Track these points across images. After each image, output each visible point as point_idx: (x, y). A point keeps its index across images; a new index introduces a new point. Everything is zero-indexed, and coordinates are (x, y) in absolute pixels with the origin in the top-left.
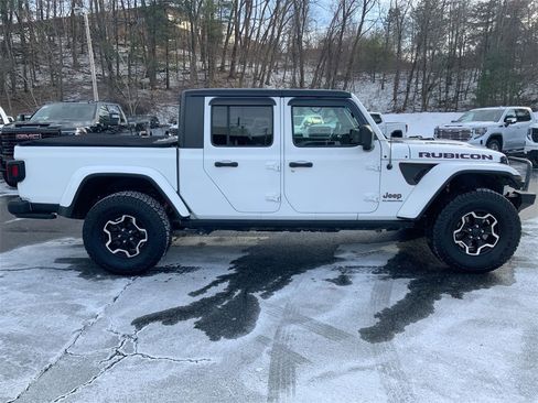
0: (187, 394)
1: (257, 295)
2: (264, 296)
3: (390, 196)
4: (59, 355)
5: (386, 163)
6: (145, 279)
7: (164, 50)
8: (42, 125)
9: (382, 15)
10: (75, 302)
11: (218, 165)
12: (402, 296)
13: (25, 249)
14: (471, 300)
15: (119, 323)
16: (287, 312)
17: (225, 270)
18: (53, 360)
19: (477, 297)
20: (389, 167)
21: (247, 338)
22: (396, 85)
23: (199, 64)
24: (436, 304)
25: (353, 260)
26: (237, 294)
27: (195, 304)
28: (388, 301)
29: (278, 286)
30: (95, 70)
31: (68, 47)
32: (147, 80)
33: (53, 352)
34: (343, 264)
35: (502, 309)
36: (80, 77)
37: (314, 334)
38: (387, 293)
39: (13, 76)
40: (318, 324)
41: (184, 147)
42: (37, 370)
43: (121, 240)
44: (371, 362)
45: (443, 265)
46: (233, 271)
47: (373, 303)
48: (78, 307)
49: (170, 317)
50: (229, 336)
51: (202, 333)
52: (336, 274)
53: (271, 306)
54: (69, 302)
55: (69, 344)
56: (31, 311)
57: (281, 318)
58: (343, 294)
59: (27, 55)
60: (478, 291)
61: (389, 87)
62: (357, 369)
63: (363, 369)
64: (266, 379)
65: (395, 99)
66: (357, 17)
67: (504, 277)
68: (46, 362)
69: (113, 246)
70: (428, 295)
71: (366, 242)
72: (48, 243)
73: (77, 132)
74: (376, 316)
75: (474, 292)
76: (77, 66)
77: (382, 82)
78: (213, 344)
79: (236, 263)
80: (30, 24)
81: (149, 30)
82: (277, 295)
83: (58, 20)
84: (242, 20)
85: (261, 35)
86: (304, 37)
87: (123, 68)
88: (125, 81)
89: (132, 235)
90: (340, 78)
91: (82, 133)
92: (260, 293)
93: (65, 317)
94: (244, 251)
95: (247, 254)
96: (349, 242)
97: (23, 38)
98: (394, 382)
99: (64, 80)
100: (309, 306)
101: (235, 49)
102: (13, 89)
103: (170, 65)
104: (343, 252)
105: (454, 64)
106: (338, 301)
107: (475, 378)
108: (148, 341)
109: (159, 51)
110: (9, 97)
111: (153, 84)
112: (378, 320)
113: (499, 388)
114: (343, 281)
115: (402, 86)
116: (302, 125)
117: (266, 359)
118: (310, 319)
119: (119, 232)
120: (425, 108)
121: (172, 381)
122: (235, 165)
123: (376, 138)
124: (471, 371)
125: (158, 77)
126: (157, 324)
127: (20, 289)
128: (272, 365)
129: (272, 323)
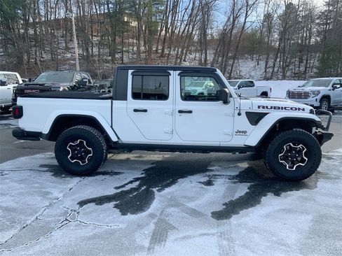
0: (102, 244)
1: (155, 190)
2: (159, 191)
3: (240, 132)
4: (33, 219)
5: (237, 112)
6: (90, 178)
7: (121, 40)
8: (40, 85)
9: (259, 18)
10: (48, 190)
11: (135, 111)
12: (243, 193)
13: (23, 159)
14: (286, 197)
15: (71, 203)
16: (171, 200)
17: (139, 174)
18: (29, 222)
19: (290, 195)
20: (239, 114)
21: (143, 214)
22: (267, 63)
23: (142, 48)
24: (263, 199)
25: (218, 171)
26: (143, 188)
27: (117, 194)
28: (233, 196)
29: (169, 185)
30: (78, 51)
31: (63, 37)
32: (110, 58)
33: (29, 218)
34: (211, 173)
35: (304, 203)
36: (69, 55)
37: (184, 214)
38: (234, 191)
39: (29, 54)
40: (188, 208)
41: (116, 100)
42: (19, 227)
43: (77, 154)
44: (214, 231)
45: (272, 175)
46: (143, 176)
47: (224, 197)
48: (48, 193)
49: (100, 201)
50: (133, 213)
51: (117, 211)
52: (206, 179)
53: (162, 196)
54: (43, 190)
55: (39, 214)
56: (21, 194)
57: (166, 203)
58: (207, 191)
59: (37, 41)
60: (292, 193)
61: (262, 64)
62: (205, 234)
63: (208, 235)
64: (150, 238)
65: (265, 71)
66: (242, 19)
67: (311, 184)
68: (24, 223)
69: (72, 158)
70: (259, 193)
71: (229, 161)
72: (37, 156)
73: (61, 89)
74: (224, 205)
75: (289, 192)
76: (67, 49)
77: (258, 60)
78: (123, 217)
79: (146, 170)
80: (40, 23)
81: (112, 27)
82: (167, 190)
83: (57, 20)
84: (170, 21)
85: (182, 30)
86: (209, 31)
87: (95, 50)
88: (96, 59)
89: (84, 152)
90: (231, 58)
91: (64, 90)
92: (157, 188)
93: (39, 198)
94: (153, 164)
95: (154, 165)
96: (218, 160)
97: (35, 31)
98: (225, 242)
99: (59, 57)
100: (185, 197)
101: (165, 39)
102: (28, 62)
103: (124, 49)
104: (213, 166)
105: (304, 50)
106: (203, 195)
107: (276, 243)
108: (85, 214)
109: (118, 39)
110: (26, 67)
111: (113, 60)
112: (224, 207)
113: (288, 249)
114: (209, 183)
115: (271, 63)
116: (204, 87)
117: (152, 226)
118: (183, 205)
119: (76, 150)
120: (284, 78)
121: (94, 237)
122: (145, 111)
123: (231, 96)
124: (274, 238)
125: (117, 56)
126: (93, 205)
127: (16, 182)
128: (155, 230)
129: (160, 206)
